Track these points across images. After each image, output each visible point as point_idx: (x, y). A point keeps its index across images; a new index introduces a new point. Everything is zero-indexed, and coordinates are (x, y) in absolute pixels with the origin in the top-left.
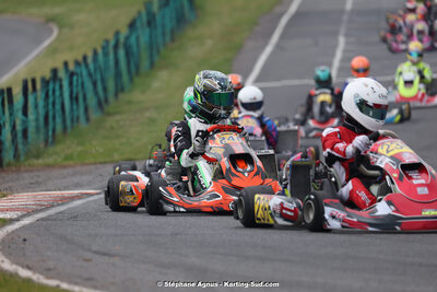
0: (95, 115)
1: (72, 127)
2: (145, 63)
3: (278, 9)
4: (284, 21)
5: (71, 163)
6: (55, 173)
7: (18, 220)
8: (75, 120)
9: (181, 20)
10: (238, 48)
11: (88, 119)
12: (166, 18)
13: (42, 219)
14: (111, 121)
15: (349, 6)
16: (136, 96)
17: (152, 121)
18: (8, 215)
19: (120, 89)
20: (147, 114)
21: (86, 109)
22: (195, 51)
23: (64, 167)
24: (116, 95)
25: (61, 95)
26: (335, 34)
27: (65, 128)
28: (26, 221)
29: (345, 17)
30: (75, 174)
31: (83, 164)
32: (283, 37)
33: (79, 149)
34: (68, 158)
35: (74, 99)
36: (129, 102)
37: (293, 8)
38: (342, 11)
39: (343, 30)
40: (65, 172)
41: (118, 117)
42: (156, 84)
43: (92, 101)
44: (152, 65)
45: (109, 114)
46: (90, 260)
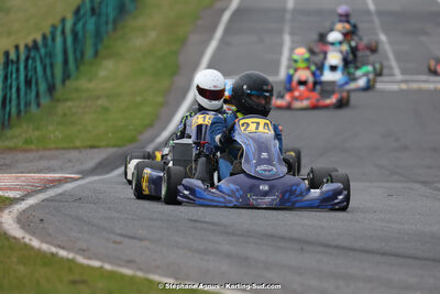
0: (45, 101)
1: (26, 112)
2: (89, 52)
3: (218, 5)
4: (226, 16)
5: (33, 147)
7: (22, 199)
8: (27, 104)
9: (122, 10)
10: (183, 41)
11: (38, 105)
13: (47, 200)
14: (61, 108)
15: (291, 4)
16: (83, 83)
17: (106, 110)
19: (66, 76)
20: (100, 102)
21: (38, 95)
22: (138, 42)
23: (26, 151)
24: (63, 82)
25: (18, 78)
26: (280, 32)
27: (19, 112)
28: (31, 201)
29: (288, 16)
30: (41, 158)
31: (45, 149)
32: (227, 31)
33: (37, 133)
34: (27, 141)
35: (28, 83)
36: (77, 90)
37: (235, 2)
38: (284, 10)
39: (287, 28)
40: (30, 155)
41: (69, 104)
42: (102, 73)
43: (43, 87)
44: (96, 54)
45: (58, 100)
46: (120, 243)
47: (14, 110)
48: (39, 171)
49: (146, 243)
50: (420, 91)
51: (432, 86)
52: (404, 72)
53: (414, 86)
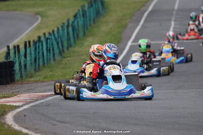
0: (58, 58)
1: (47, 64)
2: (81, 34)
3: (143, 9)
4: (146, 14)
5: (47, 80)
7: (22, 106)
8: (49, 60)
9: (98, 14)
10: (125, 27)
11: (54, 60)
12: (91, 13)
13: (33, 106)
14: (65, 61)
15: (176, 7)
16: (77, 49)
18: (17, 104)
19: (69, 46)
20: (82, 57)
21: (54, 55)
22: (105, 28)
23: (44, 82)
24: (68, 48)
25: (42, 48)
26: (170, 20)
27: (44, 64)
28: (26, 107)
29: (174, 13)
30: (48, 85)
32: (145, 21)
33: (50, 73)
34: (45, 77)
35: (48, 50)
36: (74, 52)
37: (150, 8)
38: (173, 10)
39: (173, 18)
40: (44, 84)
41: (69, 59)
42: (86, 44)
43: (57, 51)
44: (84, 34)
45: (64, 57)
47: (41, 63)
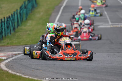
0: (12, 32)
1: (7, 35)
2: (24, 19)
3: (60, 5)
4: (62, 8)
5: (9, 45)
6: (6, 48)
7: (6, 59)
8: (8, 33)
9: (33, 7)
10: (50, 15)
11: (11, 33)
13: (13, 59)
14: (17, 34)
15: (80, 4)
16: (23, 27)
17: (29, 34)
18: (3, 58)
19: (18, 25)
20: (28, 32)
21: (10, 31)
22: (38, 15)
23: (7, 46)
24: (17, 27)
25: (5, 26)
28: (9, 60)
30: (12, 48)
31: (13, 46)
32: (62, 12)
33: (10, 41)
34: (8, 44)
35: (8, 27)
36: (21, 29)
37: (64, 5)
38: (78, 6)
40: (9, 47)
41: (19, 33)
42: (28, 24)
43: (12, 28)
44: (26, 19)
45: (16, 32)
46: (34, 71)
47: (4, 35)
48: (11, 52)
49: (41, 71)
50: (116, 27)
51: (119, 26)
52: (112, 22)
53: (115, 26)
